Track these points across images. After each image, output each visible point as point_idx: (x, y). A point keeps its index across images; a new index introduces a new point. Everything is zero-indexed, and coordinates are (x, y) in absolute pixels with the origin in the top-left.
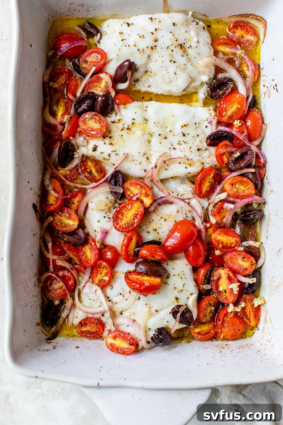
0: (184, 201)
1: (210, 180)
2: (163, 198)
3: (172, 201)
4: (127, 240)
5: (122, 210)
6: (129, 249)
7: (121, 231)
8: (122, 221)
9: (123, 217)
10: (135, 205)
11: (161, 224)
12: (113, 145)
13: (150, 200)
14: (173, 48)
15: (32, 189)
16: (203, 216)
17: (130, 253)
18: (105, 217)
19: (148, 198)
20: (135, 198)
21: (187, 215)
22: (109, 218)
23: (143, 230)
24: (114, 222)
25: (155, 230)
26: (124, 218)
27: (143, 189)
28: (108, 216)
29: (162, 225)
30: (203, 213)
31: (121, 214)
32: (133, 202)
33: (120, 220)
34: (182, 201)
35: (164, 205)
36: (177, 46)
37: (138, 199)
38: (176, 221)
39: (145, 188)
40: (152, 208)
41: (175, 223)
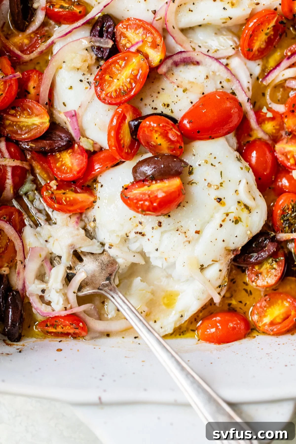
0: (220, 62)
1: (268, 31)
2: (183, 53)
3: (198, 60)
4: (117, 120)
5: (112, 68)
6: (121, 136)
7: (108, 101)
8: (110, 86)
9: (112, 79)
10: (134, 60)
11: (177, 96)
13: (159, 54)
16: (251, 88)
17: (123, 143)
18: (81, 81)
19: (156, 49)
20: (133, 49)
21: (222, 84)
22: (88, 82)
23: (146, 105)
24: (96, 87)
25: (166, 106)
26: (113, 81)
27: (148, 35)
28: (88, 79)
29: (179, 98)
30: (250, 82)
31: (109, 74)
32: (131, 54)
33: (106, 83)
34: (216, 61)
35: (184, 65)
37: (138, 51)
38: (203, 94)
39: (152, 33)
40: (163, 69)
41: (203, 96)
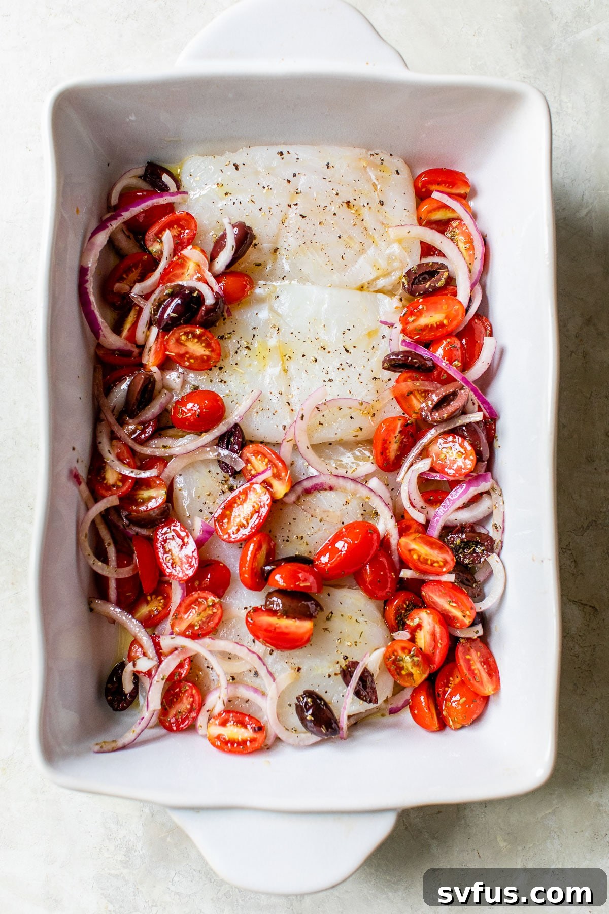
0: (358, 482)
2: (314, 479)
3: (331, 485)
11: (313, 528)
12: (225, 382)
14: (333, 209)
15: (80, 461)
23: (276, 537)
25: (299, 538)
36: (342, 205)
38: (343, 523)
40: (292, 498)
